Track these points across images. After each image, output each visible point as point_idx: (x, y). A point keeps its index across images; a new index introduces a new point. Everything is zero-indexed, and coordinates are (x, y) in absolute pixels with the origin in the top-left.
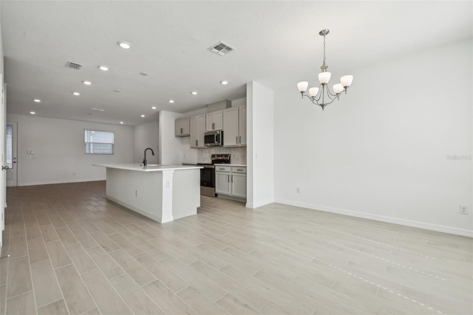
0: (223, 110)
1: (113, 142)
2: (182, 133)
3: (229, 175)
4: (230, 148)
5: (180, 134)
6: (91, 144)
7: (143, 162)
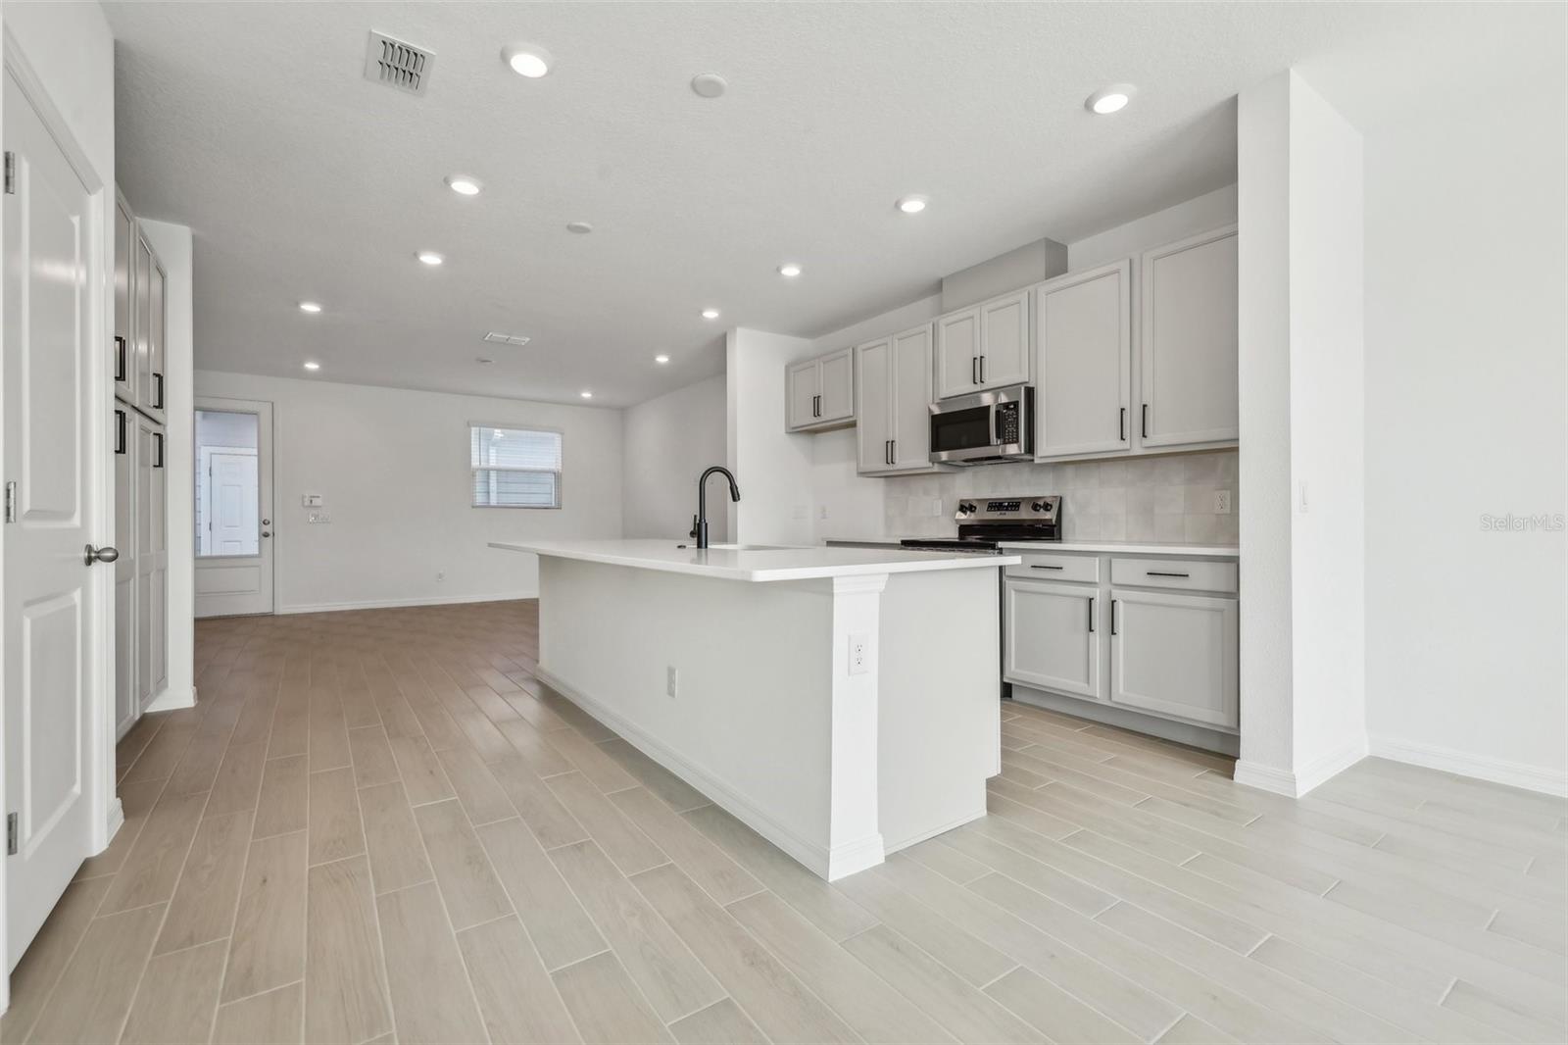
0: (1031, 288)
1: (560, 468)
2: (817, 413)
3: (1091, 600)
4: (1059, 466)
5: (807, 419)
6: (491, 472)
7: (692, 534)
